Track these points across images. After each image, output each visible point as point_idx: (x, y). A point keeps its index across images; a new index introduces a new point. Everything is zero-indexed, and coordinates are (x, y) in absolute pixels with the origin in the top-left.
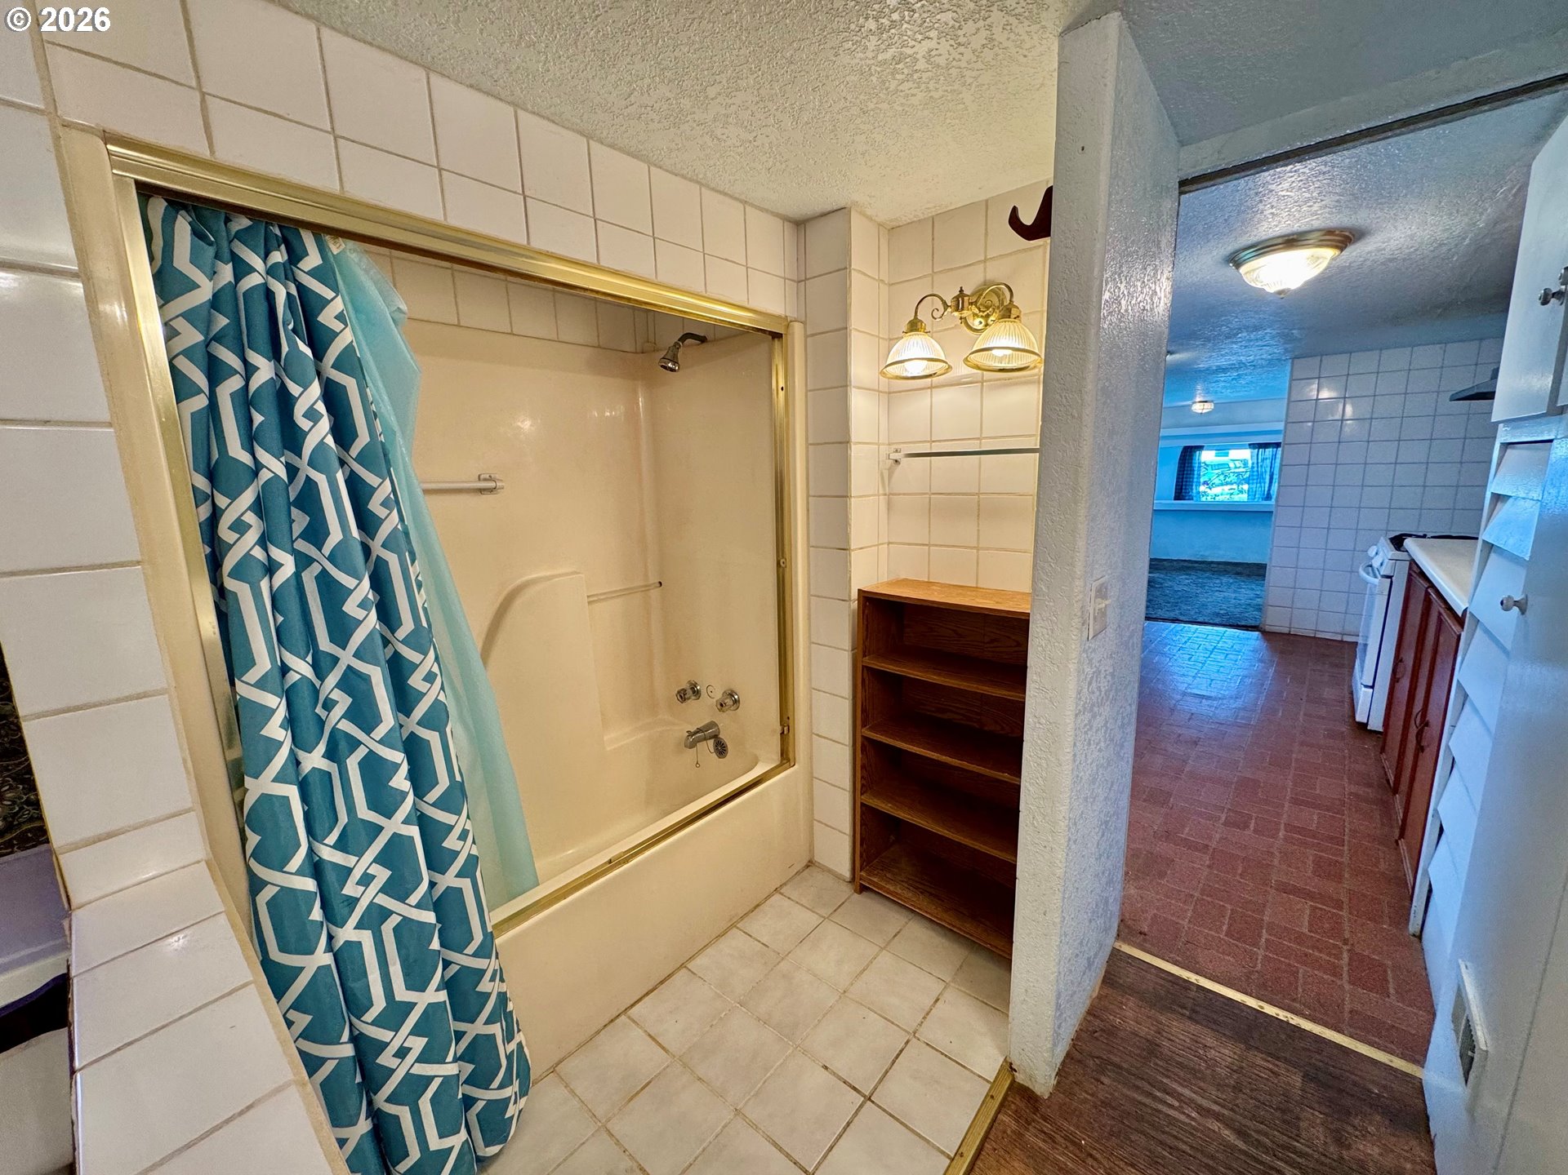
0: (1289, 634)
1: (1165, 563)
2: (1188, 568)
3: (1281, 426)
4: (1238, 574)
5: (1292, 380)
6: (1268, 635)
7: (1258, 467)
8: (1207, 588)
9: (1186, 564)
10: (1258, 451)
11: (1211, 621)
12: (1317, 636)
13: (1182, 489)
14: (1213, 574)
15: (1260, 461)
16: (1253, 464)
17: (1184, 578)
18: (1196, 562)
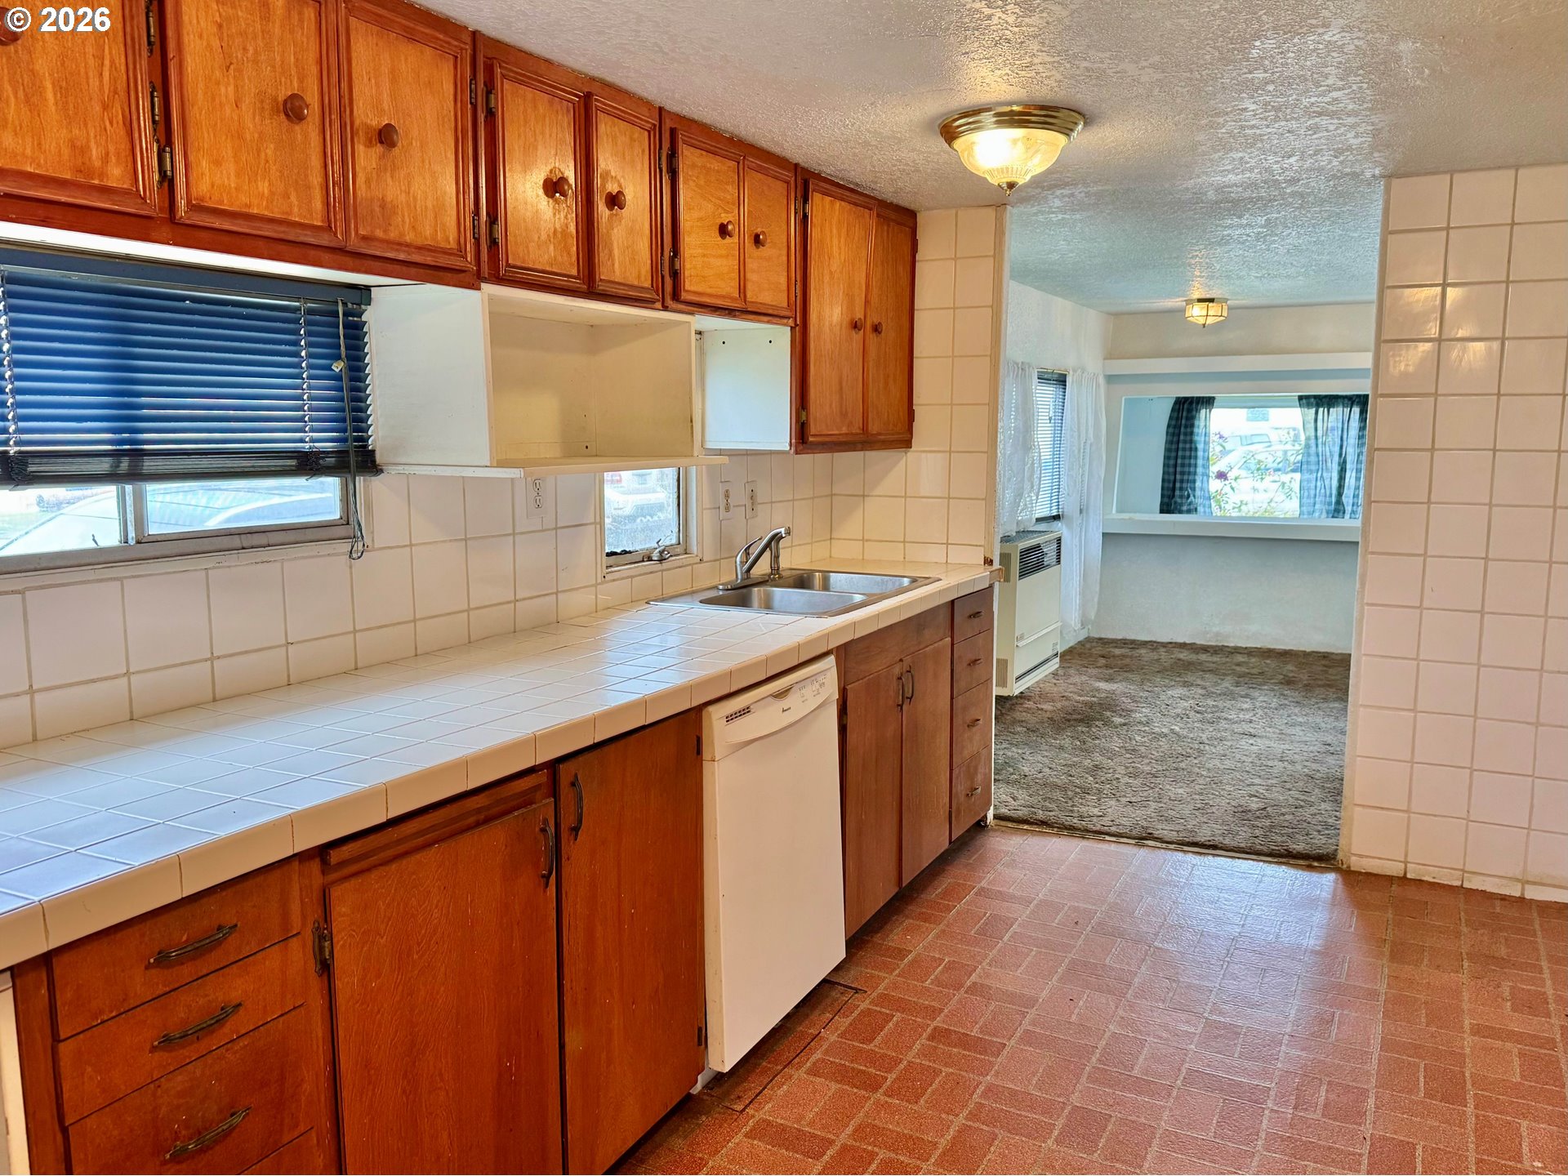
0: (1403, 880)
1: (1143, 651)
2: (1188, 666)
3: (1366, 360)
4: (1289, 682)
5: (1387, 232)
6: (1355, 880)
7: (1317, 446)
8: (1223, 724)
9: (1184, 655)
10: (1317, 413)
11: (1227, 841)
12: (1466, 885)
13: (1174, 489)
14: (1238, 684)
15: (1320, 433)
16: (1308, 439)
17: (1177, 697)
18: (1205, 649)
